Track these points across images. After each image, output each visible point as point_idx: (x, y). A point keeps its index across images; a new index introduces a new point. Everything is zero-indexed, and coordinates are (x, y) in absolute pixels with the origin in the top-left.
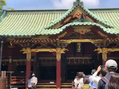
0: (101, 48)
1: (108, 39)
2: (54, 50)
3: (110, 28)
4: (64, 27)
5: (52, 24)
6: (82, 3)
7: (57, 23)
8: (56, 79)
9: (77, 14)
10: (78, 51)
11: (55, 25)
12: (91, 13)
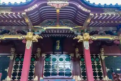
2: (24, 37)
10: (57, 49)
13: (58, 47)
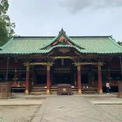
0: (77, 62)
1: (81, 56)
2: (45, 64)
3: (83, 49)
4: (52, 48)
5: (45, 46)
6: (65, 33)
7: (48, 46)
8: (46, 83)
9: (61, 40)
11: (47, 47)
12: (71, 39)
13: (63, 64)
